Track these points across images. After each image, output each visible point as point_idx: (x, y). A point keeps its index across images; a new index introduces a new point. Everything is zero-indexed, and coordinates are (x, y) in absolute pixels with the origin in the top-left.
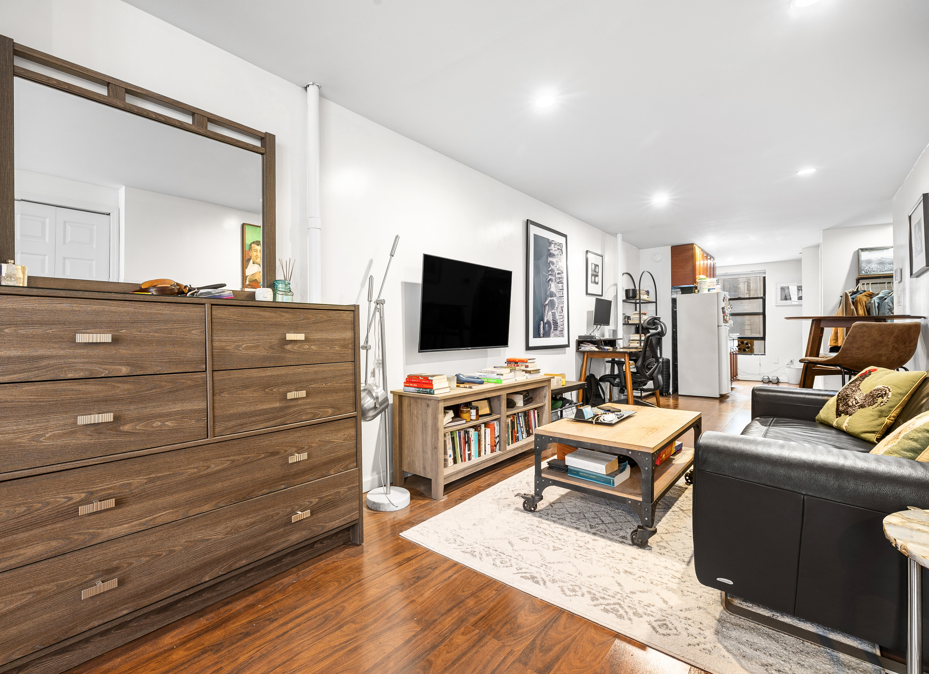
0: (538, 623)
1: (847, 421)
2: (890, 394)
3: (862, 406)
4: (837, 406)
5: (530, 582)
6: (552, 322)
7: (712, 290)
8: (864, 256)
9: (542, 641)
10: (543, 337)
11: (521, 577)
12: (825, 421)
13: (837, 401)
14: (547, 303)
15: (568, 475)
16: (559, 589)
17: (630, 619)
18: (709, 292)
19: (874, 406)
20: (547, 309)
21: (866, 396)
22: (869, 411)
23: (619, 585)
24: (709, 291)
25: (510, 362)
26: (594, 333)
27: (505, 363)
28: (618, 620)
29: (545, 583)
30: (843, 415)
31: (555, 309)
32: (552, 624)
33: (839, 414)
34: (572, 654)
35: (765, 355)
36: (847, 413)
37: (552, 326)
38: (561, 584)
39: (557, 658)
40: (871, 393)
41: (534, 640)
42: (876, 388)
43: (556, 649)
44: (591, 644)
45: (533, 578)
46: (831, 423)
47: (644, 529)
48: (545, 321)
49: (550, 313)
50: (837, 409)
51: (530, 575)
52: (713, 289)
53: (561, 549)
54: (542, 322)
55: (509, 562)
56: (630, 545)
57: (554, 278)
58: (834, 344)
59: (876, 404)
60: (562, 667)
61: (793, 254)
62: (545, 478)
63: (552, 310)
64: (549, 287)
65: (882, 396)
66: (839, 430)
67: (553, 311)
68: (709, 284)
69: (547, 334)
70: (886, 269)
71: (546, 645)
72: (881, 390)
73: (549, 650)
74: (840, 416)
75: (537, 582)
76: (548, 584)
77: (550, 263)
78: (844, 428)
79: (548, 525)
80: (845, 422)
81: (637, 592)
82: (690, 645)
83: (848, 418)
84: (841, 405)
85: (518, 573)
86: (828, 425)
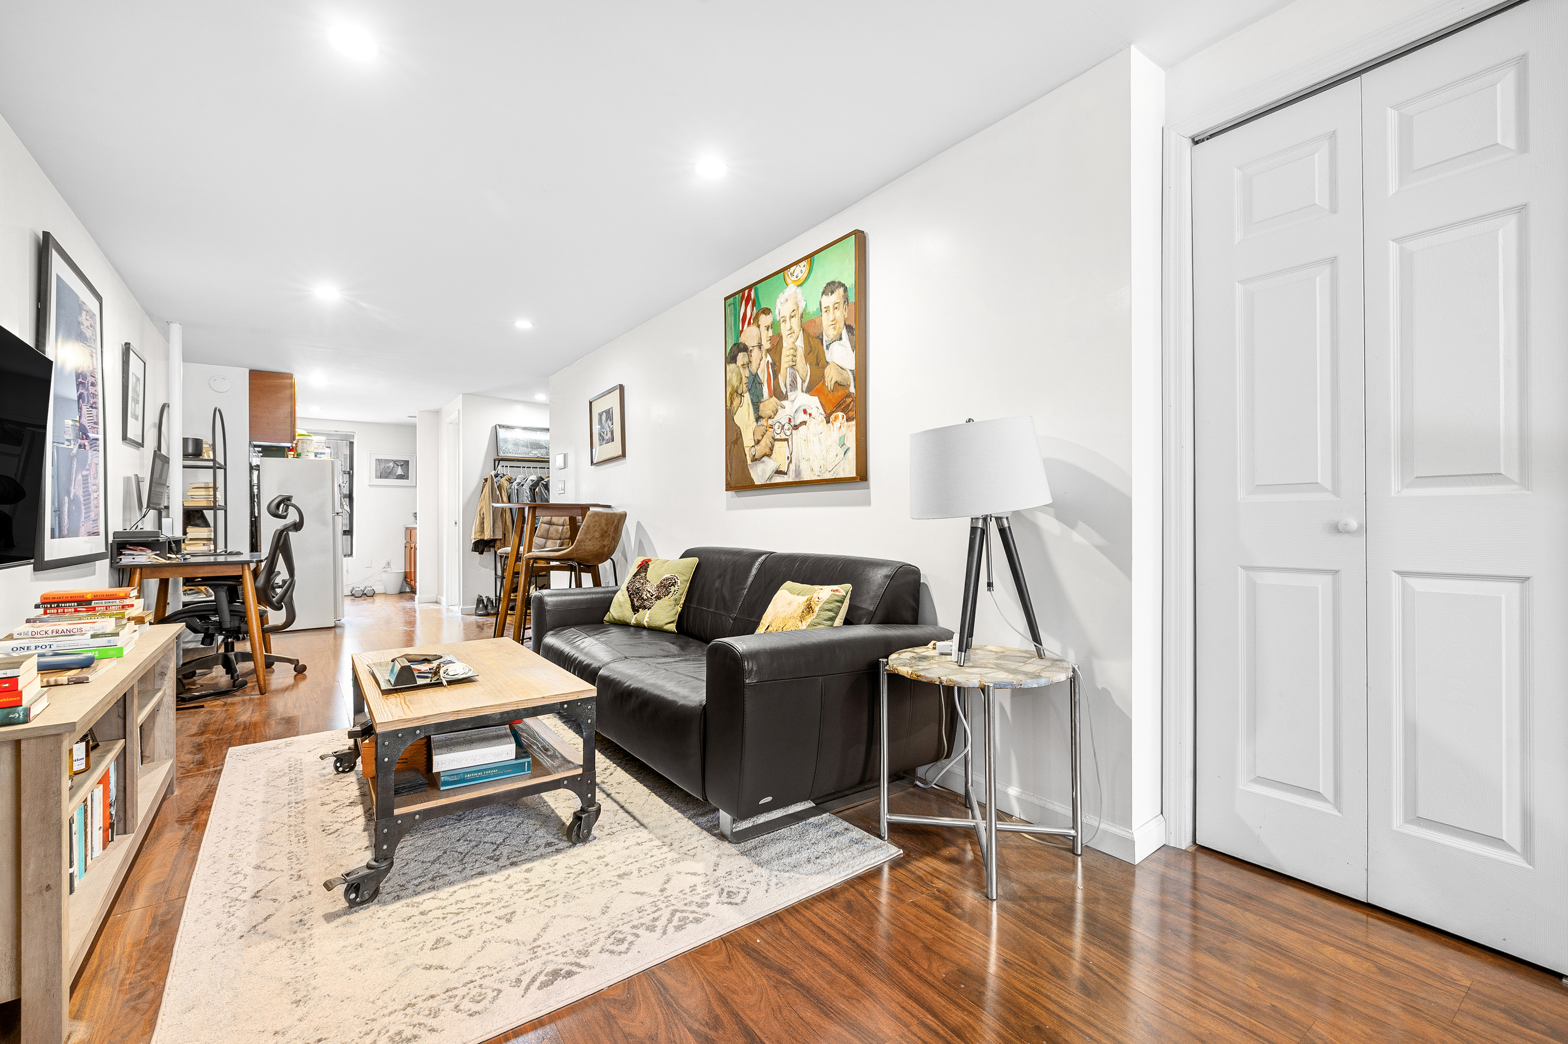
0: (658, 1011)
1: (647, 615)
2: (679, 581)
3: (658, 598)
4: (632, 602)
5: (560, 983)
7: (320, 456)
8: (502, 433)
9: (697, 1020)
11: (540, 988)
12: (619, 620)
13: (630, 597)
15: (442, 789)
16: (606, 955)
17: (707, 915)
18: (317, 459)
19: (669, 596)
20: (75, 466)
21: (657, 586)
22: (666, 601)
23: (642, 894)
24: (316, 456)
25: (58, 603)
26: (143, 524)
27: (37, 606)
28: (701, 926)
29: (578, 965)
30: (640, 610)
31: (87, 467)
32: (670, 995)
33: (635, 609)
34: (735, 996)
35: (351, 555)
36: (645, 608)
37: (83, 507)
38: (597, 948)
39: (735, 1015)
40: (661, 583)
41: (690, 1029)
42: (664, 577)
43: (719, 1011)
44: (725, 970)
45: (555, 974)
46: (628, 621)
47: (588, 812)
49: (80, 477)
50: (633, 605)
51: (546, 976)
52: (321, 453)
53: (514, 912)
55: (484, 991)
56: (570, 847)
58: (479, 538)
59: (671, 594)
60: (753, 1017)
61: (400, 415)
62: (402, 816)
65: (673, 585)
66: (639, 627)
67: (85, 473)
68: (316, 445)
70: (520, 451)
71: (706, 1018)
72: (671, 579)
73: (717, 1018)
74: (638, 611)
75: (570, 974)
76: (583, 961)
78: (646, 624)
79: (433, 898)
80: (645, 617)
81: (665, 886)
82: (767, 891)
83: (648, 613)
84: (635, 600)
85: (527, 988)
86: (622, 625)
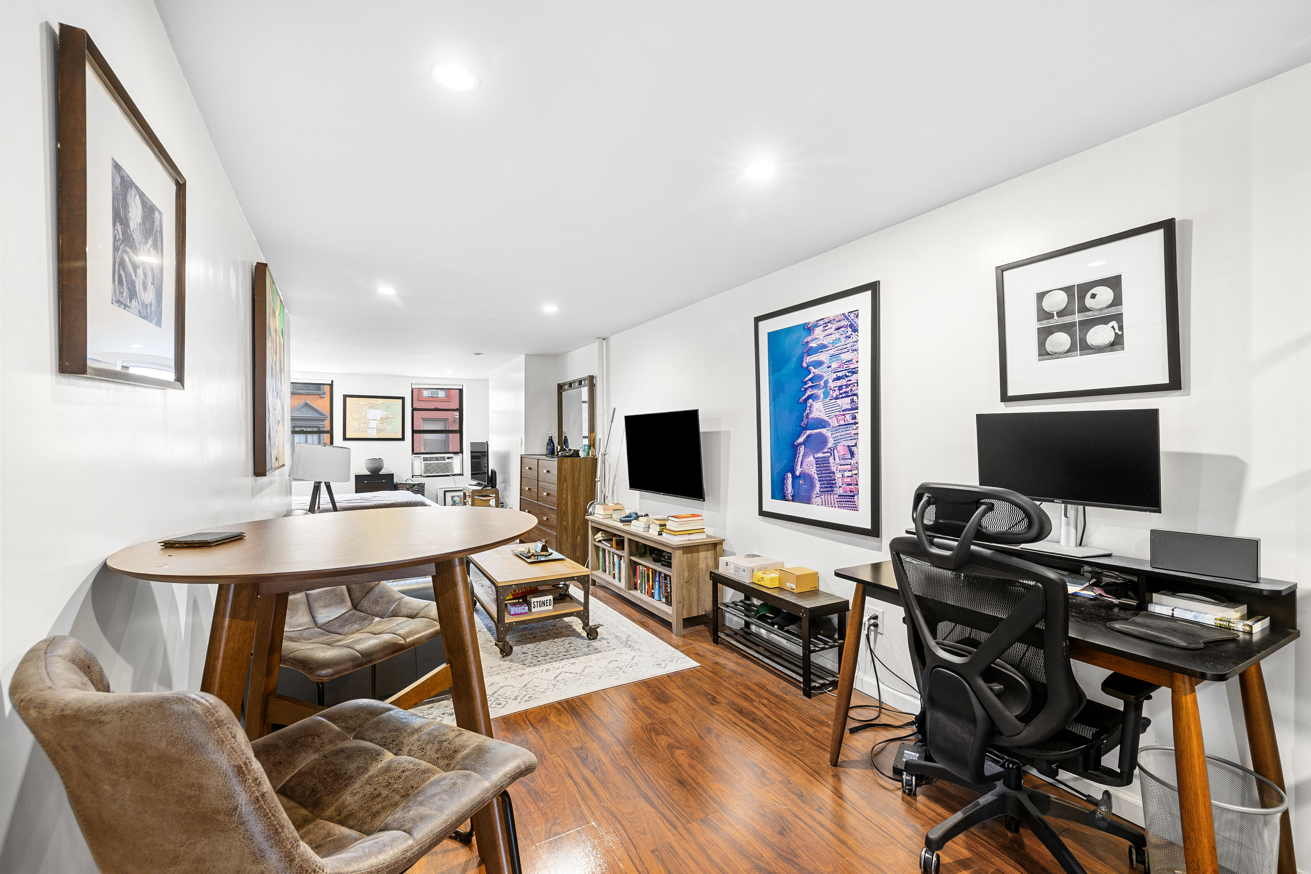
6: (816, 476)
10: (793, 500)
14: (801, 440)
31: (826, 450)
37: (818, 483)
48: (798, 473)
49: (810, 458)
54: (790, 475)
57: (820, 392)
63: (818, 452)
64: (808, 411)
69: (802, 497)
77: (808, 366)
